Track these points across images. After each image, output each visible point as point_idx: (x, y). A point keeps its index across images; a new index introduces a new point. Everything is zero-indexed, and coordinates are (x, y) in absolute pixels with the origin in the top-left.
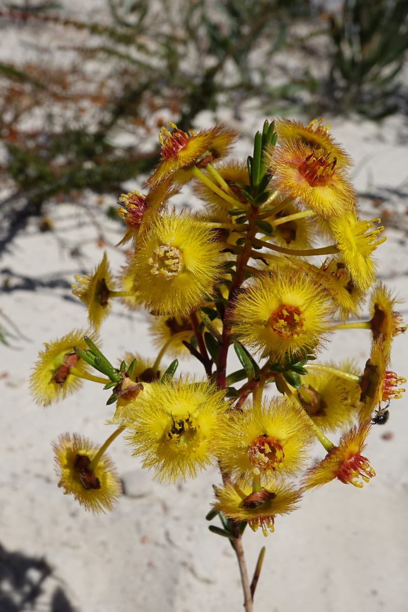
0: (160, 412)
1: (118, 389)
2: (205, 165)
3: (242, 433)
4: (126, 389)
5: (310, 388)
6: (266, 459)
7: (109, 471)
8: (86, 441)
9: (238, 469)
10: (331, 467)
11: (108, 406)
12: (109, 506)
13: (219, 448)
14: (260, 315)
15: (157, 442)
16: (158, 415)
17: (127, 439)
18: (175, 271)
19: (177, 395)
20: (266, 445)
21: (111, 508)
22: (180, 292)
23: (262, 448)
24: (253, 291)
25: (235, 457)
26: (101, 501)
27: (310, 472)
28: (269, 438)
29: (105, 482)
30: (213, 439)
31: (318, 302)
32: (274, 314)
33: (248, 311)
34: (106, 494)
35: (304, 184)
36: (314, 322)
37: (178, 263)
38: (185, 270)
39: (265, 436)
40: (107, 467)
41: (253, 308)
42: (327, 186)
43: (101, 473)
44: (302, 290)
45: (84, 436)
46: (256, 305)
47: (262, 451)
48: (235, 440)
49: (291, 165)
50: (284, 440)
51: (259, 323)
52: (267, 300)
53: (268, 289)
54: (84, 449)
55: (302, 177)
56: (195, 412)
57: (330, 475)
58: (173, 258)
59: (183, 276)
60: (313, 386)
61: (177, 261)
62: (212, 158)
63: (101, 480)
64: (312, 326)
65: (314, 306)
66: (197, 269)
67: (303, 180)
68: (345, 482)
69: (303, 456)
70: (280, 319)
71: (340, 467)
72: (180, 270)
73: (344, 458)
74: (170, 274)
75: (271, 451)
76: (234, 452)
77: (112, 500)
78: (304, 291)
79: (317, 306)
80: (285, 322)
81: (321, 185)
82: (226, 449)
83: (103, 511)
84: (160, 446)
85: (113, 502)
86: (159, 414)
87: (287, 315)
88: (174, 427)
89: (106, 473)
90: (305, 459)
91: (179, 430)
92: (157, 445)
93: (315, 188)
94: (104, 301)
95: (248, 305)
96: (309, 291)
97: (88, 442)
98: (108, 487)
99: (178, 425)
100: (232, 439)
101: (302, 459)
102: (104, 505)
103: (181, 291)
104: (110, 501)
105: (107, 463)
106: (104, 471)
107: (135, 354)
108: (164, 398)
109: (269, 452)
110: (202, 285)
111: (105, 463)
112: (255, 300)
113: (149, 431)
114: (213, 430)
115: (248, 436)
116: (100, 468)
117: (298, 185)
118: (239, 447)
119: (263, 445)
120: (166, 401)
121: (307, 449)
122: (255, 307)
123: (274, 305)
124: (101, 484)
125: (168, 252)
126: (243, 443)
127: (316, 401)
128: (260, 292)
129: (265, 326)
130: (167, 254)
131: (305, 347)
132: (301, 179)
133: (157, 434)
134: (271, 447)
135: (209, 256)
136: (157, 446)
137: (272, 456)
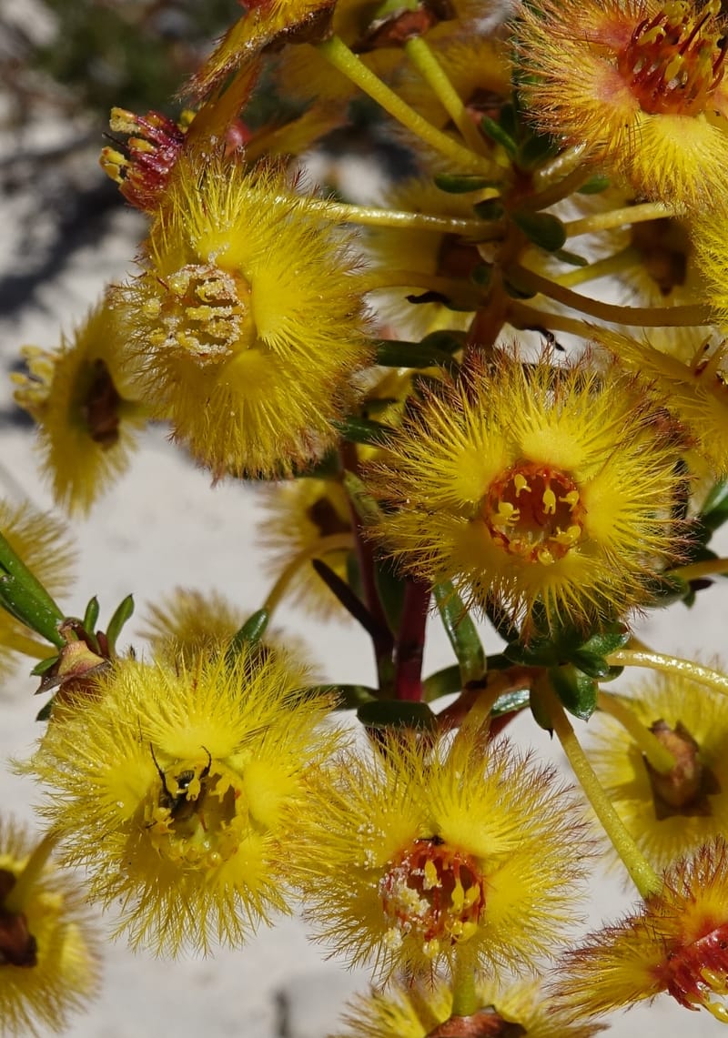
0: (134, 743)
1: (54, 672)
2: (401, 38)
3: (368, 827)
4: (69, 674)
5: (680, 731)
6: (423, 906)
7: (77, 922)
8: (17, 831)
9: (362, 930)
10: (643, 956)
11: (39, 722)
12: (54, 1018)
13: (305, 865)
14: (456, 484)
15: (124, 828)
16: (128, 749)
17: (45, 815)
18: (222, 342)
19: (190, 696)
20: (430, 865)
21: (58, 1024)
22: (242, 404)
23: (417, 872)
24: (442, 414)
25: (350, 894)
26: (34, 1001)
27: (574, 961)
28: (444, 848)
29: (56, 949)
30: (289, 838)
31: (635, 461)
32: (495, 485)
33: (424, 471)
34: (52, 986)
35: (624, 103)
36: (620, 520)
37: (230, 318)
38: (254, 341)
39: (437, 840)
40: (71, 910)
41: (439, 464)
42: (702, 117)
43: (51, 926)
44: (587, 420)
45: (13, 815)
46: (446, 457)
47: (416, 882)
48: (352, 847)
49: (596, 47)
50: (493, 857)
51: (453, 508)
52: (480, 443)
53: (483, 412)
54: (9, 851)
55: (620, 84)
56: (236, 753)
57: (642, 978)
58: (214, 302)
59: (248, 358)
60: (689, 725)
61: (228, 311)
62: (427, 22)
63: (43, 944)
64: (616, 532)
65: (624, 472)
66: (288, 339)
67: (624, 92)
68: (687, 1005)
69: (556, 913)
70: (505, 501)
71: (669, 958)
72: (235, 337)
73: (682, 930)
74: (206, 349)
75: (439, 885)
76: (349, 882)
77: (67, 1002)
78: (593, 423)
79: (632, 474)
80: (515, 508)
81: (679, 112)
82: (327, 871)
83: (33, 1030)
84: (132, 840)
85: (72, 1009)
86: (133, 750)
87: (523, 491)
88: (165, 791)
89: (64, 925)
90: (562, 924)
91: (174, 797)
92: (122, 838)
93: (658, 118)
94: (103, 426)
95: (425, 454)
96: (609, 423)
97: (23, 834)
98: (64, 966)
99: (177, 785)
100: (343, 841)
101: (554, 921)
102: (39, 1013)
103: (245, 401)
104: (60, 1004)
105: (71, 899)
106: (61, 920)
107: (207, 597)
108: (151, 706)
109: (434, 888)
110: (305, 389)
111: (66, 897)
112: (446, 441)
113: (101, 796)
114: (286, 808)
115: (384, 835)
116: (48, 911)
117: (603, 106)
118: (357, 864)
119: (422, 866)
120: (156, 714)
121: (571, 895)
122: (444, 462)
123: (496, 460)
124: (40, 956)
125: (201, 282)
126: (370, 853)
127: (689, 772)
128: (460, 418)
129: (471, 520)
130: (200, 290)
131: (596, 593)
132: (616, 90)
133: (121, 804)
134: (441, 875)
135: (324, 305)
136: (124, 842)
137: (439, 899)
